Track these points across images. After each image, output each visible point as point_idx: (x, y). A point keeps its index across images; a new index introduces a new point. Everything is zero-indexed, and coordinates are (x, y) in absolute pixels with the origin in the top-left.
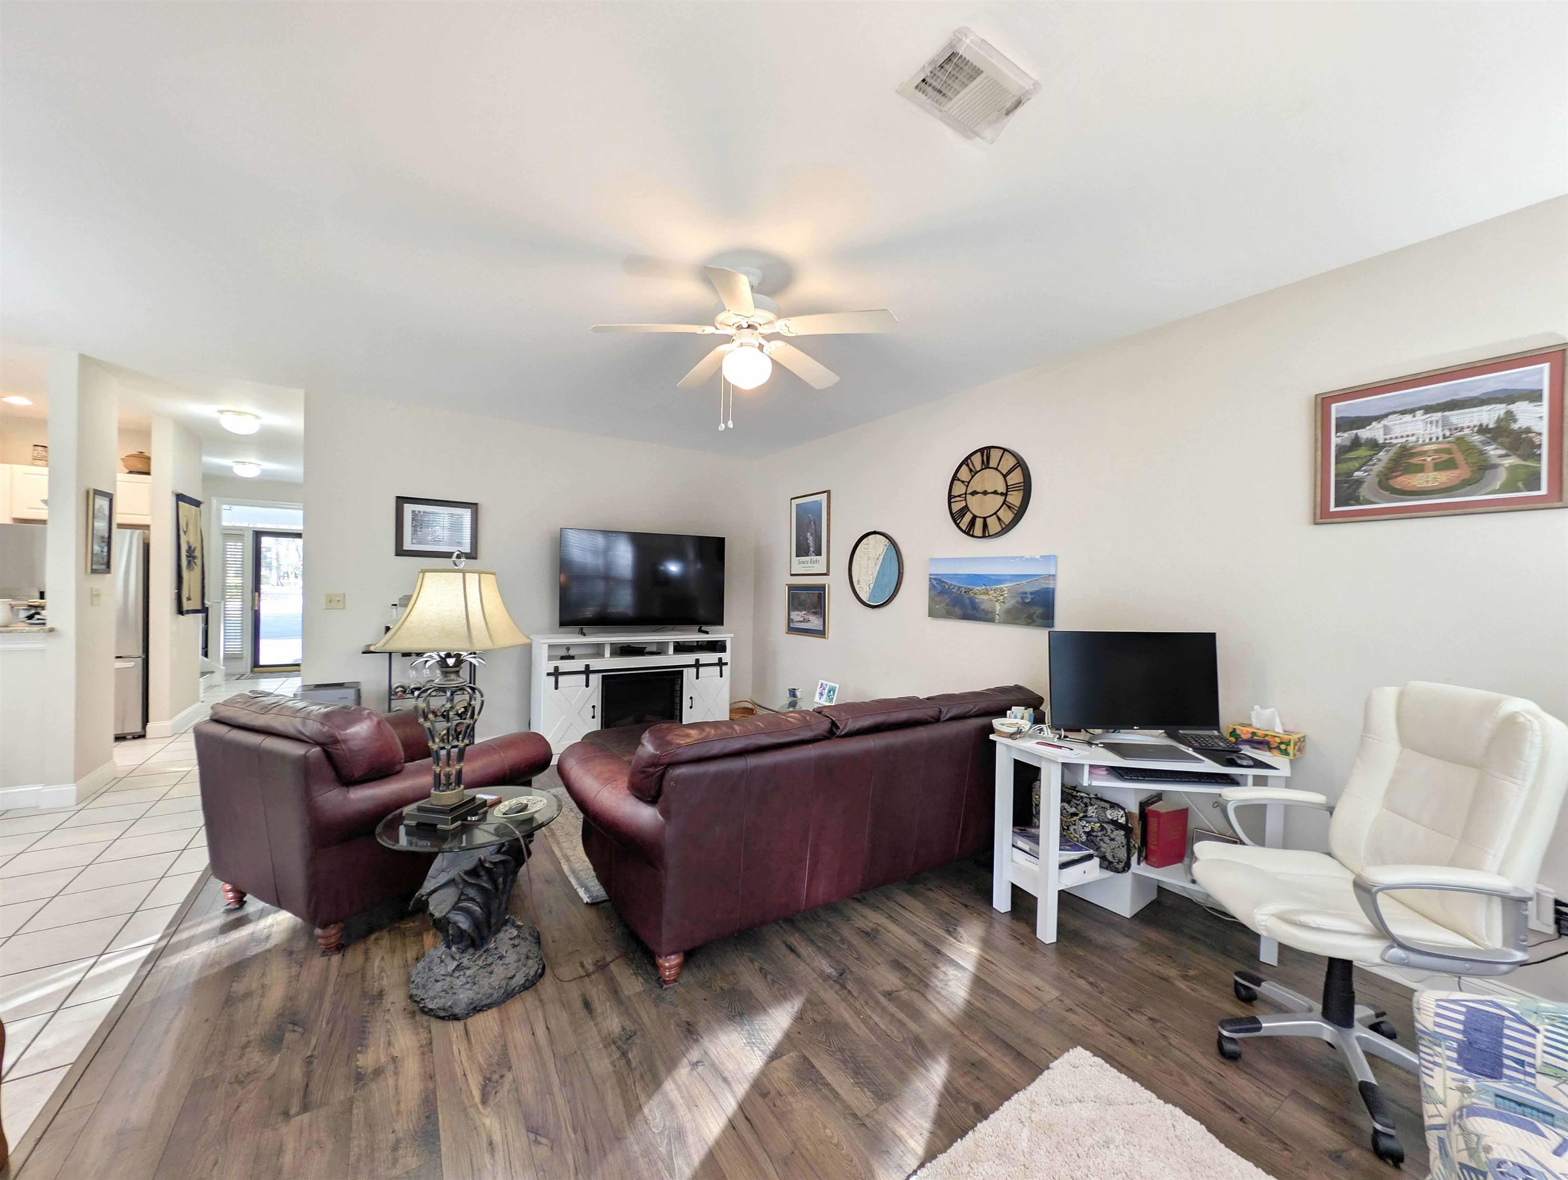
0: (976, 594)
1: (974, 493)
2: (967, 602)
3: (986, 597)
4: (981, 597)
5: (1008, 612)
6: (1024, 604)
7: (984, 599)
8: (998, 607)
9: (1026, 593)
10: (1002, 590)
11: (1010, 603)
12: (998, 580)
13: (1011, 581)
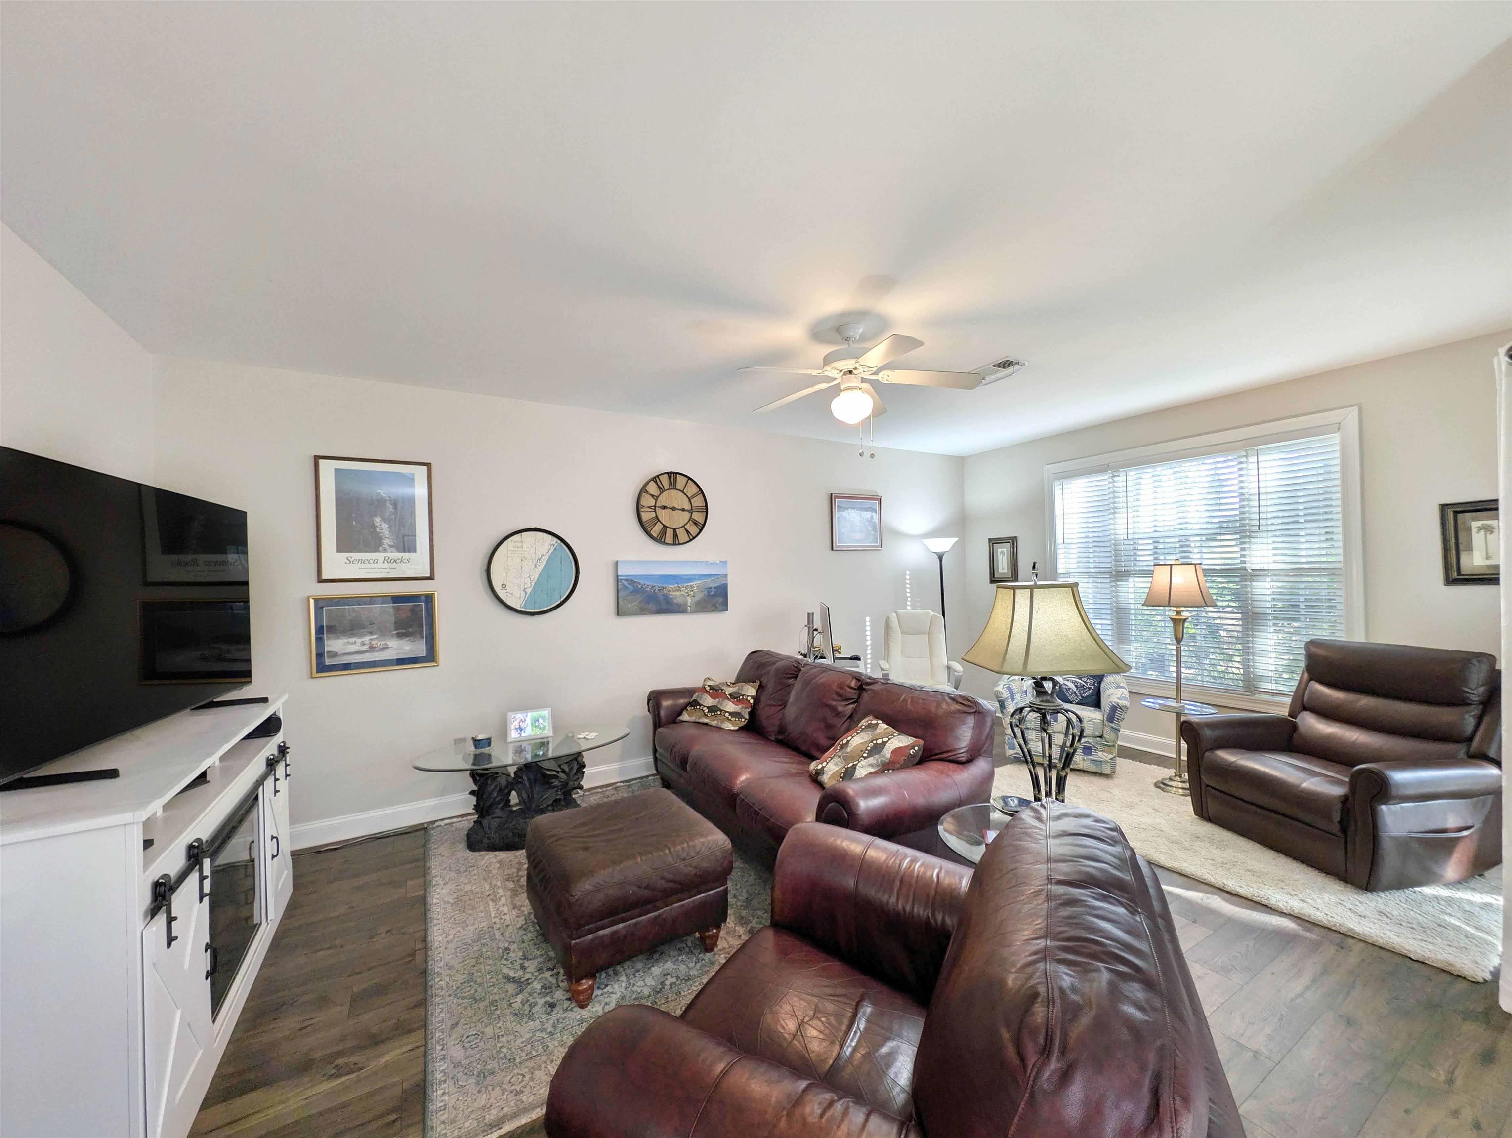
0: (669, 591)
1: (664, 507)
2: (662, 598)
3: (678, 593)
4: (674, 593)
5: (698, 603)
6: (709, 595)
7: (677, 596)
8: (689, 600)
9: (711, 588)
10: (692, 587)
11: (699, 596)
12: (690, 578)
13: (699, 580)
